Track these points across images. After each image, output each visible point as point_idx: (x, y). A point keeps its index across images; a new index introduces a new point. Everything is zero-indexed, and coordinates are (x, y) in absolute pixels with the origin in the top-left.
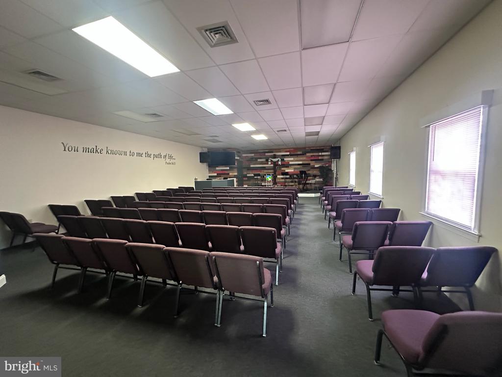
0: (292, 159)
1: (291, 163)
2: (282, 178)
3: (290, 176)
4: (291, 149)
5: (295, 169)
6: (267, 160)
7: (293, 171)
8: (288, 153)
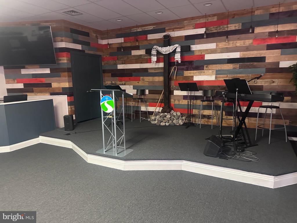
0: (212, 46)
1: (208, 57)
2: (185, 97)
3: (205, 92)
4: (210, 19)
5: (218, 72)
6: (149, 52)
7: (213, 78)
8: (202, 31)
